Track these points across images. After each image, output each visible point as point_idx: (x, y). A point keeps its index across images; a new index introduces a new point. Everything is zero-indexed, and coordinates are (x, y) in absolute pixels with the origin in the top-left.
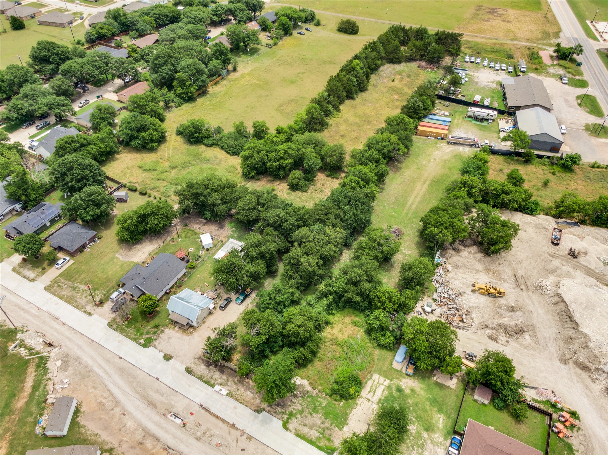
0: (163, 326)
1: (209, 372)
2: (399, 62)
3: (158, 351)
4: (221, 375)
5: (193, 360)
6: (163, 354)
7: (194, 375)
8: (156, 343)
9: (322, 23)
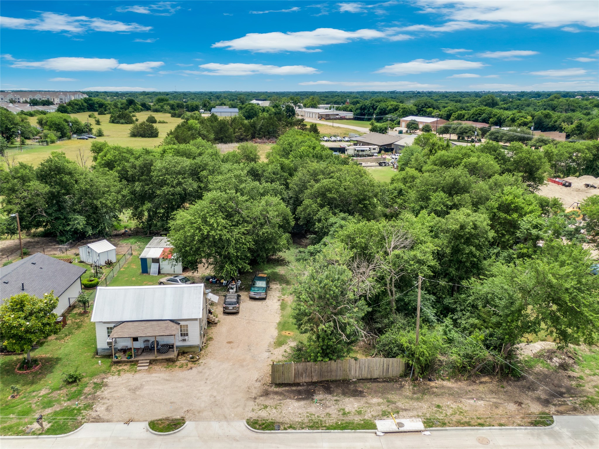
0: (93, 375)
1: (325, 406)
2: (232, 142)
3: (121, 426)
4: (363, 400)
5: (251, 403)
6: (146, 424)
7: (291, 427)
8: (100, 409)
9: (105, 133)
